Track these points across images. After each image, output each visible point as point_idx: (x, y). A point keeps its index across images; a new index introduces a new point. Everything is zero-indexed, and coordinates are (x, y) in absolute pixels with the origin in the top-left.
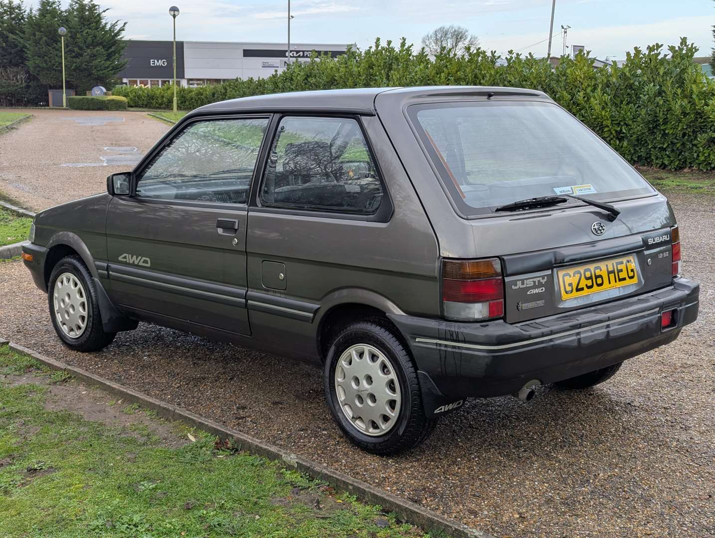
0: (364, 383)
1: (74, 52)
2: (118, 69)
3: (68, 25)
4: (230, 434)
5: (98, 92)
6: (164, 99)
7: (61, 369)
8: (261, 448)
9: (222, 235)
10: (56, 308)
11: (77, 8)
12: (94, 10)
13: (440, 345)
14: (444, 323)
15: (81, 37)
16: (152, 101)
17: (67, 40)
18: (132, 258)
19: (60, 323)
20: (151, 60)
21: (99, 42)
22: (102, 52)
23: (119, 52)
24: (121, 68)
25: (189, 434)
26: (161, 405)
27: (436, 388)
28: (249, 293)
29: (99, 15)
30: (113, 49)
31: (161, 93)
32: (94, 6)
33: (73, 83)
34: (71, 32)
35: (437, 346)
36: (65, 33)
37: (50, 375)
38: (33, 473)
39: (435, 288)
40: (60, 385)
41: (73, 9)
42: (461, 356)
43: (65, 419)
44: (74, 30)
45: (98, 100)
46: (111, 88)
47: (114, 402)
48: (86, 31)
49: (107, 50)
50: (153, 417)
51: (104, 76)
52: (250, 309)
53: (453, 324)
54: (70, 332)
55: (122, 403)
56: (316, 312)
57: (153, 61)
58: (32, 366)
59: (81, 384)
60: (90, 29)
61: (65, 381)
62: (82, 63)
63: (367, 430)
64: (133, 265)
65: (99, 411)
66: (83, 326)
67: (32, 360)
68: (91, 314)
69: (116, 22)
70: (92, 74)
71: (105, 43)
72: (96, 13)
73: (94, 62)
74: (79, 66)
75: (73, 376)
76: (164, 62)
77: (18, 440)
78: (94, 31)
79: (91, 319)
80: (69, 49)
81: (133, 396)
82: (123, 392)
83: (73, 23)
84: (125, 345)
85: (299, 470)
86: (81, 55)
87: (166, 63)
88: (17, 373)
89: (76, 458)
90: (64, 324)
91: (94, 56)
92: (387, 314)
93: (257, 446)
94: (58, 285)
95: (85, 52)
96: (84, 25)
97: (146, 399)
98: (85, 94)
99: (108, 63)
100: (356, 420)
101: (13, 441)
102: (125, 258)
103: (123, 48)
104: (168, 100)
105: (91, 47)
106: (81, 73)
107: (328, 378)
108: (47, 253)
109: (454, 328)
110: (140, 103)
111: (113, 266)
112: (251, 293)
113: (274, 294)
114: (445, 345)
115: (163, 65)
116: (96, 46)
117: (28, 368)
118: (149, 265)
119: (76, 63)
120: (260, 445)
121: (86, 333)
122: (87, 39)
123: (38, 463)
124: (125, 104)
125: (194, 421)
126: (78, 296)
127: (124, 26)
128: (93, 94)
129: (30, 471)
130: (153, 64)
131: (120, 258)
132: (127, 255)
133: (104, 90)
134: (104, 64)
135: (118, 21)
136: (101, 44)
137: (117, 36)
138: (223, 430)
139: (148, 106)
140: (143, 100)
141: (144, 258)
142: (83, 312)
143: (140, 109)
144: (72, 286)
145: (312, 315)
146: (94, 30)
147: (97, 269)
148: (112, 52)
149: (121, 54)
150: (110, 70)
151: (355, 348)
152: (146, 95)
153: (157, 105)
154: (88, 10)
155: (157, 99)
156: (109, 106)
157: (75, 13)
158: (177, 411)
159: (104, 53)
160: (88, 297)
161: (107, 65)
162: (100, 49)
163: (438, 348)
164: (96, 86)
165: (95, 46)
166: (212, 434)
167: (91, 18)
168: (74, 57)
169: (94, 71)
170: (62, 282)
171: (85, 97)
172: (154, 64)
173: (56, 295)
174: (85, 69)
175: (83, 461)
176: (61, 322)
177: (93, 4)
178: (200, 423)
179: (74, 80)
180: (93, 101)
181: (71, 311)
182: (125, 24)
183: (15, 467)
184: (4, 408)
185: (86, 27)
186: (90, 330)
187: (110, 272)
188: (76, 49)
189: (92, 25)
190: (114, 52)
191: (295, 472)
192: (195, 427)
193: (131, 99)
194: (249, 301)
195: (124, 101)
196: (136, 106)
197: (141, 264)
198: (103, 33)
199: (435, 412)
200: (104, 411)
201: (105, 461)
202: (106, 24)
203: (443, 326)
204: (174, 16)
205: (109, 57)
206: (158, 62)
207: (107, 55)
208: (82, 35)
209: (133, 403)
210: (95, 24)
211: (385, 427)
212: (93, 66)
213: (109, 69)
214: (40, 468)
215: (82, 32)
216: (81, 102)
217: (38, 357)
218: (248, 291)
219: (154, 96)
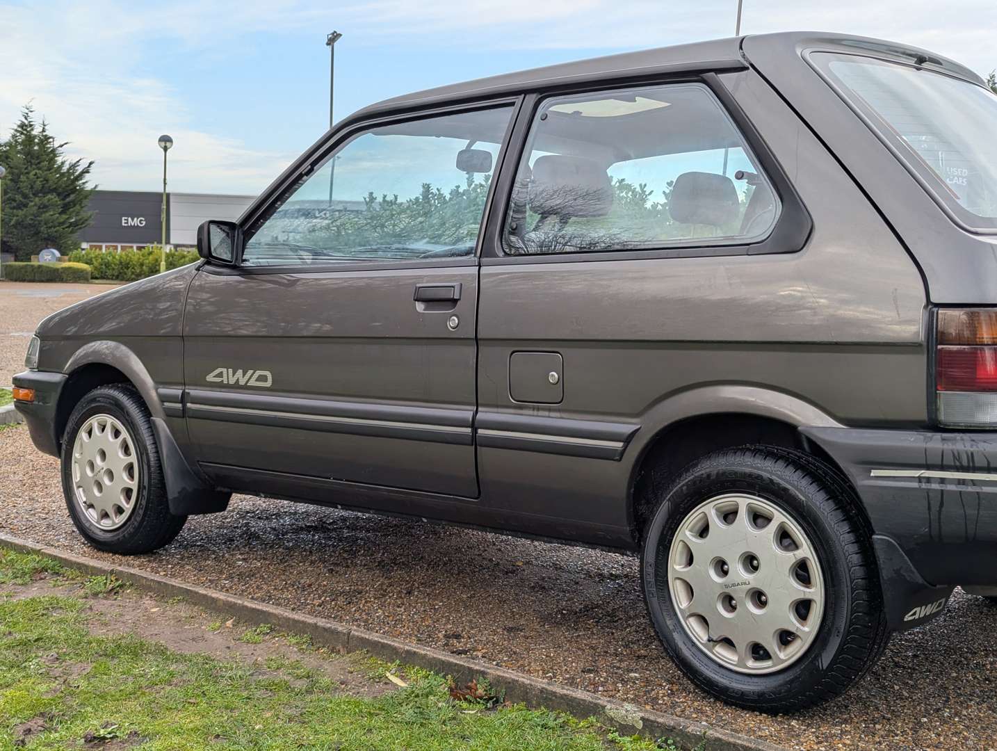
0: (738, 571)
1: (15, 201)
2: (78, 225)
3: (8, 164)
4: (477, 671)
5: (48, 257)
6: (144, 267)
7: (105, 571)
8: (554, 694)
9: (423, 313)
10: (76, 477)
11: (23, 141)
12: (46, 144)
13: (928, 480)
14: (938, 436)
15: (26, 180)
16: (125, 270)
17: (6, 184)
18: (234, 374)
19: (82, 505)
20: (123, 218)
21: (51, 188)
22: (57, 201)
23: (81, 201)
24: (82, 224)
25: (388, 674)
26: (320, 624)
27: (913, 568)
28: (480, 416)
29: (54, 150)
30: (72, 197)
31: (139, 259)
32: (47, 138)
33: (12, 244)
34: (12, 174)
35: (920, 482)
36: (4, 174)
37: (82, 583)
38: (100, 746)
39: (918, 366)
40: (106, 598)
41: (16, 141)
42: (979, 498)
43: (136, 651)
44: (16, 171)
45: (47, 267)
46: (68, 252)
47: (218, 624)
48: (34, 172)
49: (63, 199)
50: (304, 647)
51: (58, 235)
52: (481, 446)
53: (958, 436)
54: (102, 520)
55: (233, 625)
56: (628, 439)
57: (125, 220)
58: (44, 569)
59: (146, 595)
60: (39, 169)
61: (113, 591)
62: (26, 217)
63: (741, 663)
64: (236, 387)
65: (193, 639)
66: (128, 507)
67: (45, 560)
68: (146, 484)
69: (78, 162)
70: (39, 232)
71: (60, 190)
72: (50, 147)
73: (43, 215)
74: (22, 221)
75: (128, 584)
76: (141, 220)
77: (53, 685)
78: (46, 173)
79: (145, 493)
80: (7, 196)
81: (258, 610)
82: (235, 604)
83: (15, 161)
84: (195, 545)
85: (647, 735)
86: (26, 206)
87: (144, 223)
88: (19, 581)
89: (182, 715)
90: (91, 506)
91: (44, 208)
92: (799, 428)
93: (542, 691)
94: (81, 439)
95: (32, 201)
96: (32, 164)
97: (286, 614)
98: (29, 260)
99: (65, 216)
100: (714, 646)
101: (43, 688)
102: (220, 375)
103: (86, 197)
104: (150, 268)
105: (40, 195)
106: (23, 230)
107: (653, 566)
108: (62, 384)
109: (962, 445)
110: (109, 273)
111: (194, 392)
112: (485, 415)
113: (535, 413)
114: (941, 478)
115: (139, 224)
116: (48, 193)
117: (38, 573)
118: (269, 384)
119: (17, 216)
120: (550, 688)
121: (133, 519)
122: (35, 182)
123: (106, 727)
124: (87, 273)
125: (395, 649)
126: (121, 454)
127: (89, 166)
128: (40, 260)
129: (90, 741)
130: (125, 223)
131: (210, 378)
132: (224, 370)
133: (57, 254)
134: (58, 218)
135: (80, 160)
136: (54, 190)
137: (78, 181)
138: (462, 663)
139: (120, 277)
140: (114, 269)
141: (259, 373)
142: (128, 481)
143: (108, 282)
144: (110, 438)
145: (620, 445)
146: (46, 170)
147: (163, 401)
148: (69, 203)
149: (83, 205)
150: (66, 228)
151: (716, 502)
152: (118, 262)
153: (133, 276)
154: (38, 144)
155: (133, 268)
156: (64, 276)
157: (19, 148)
158: (356, 634)
159: (59, 202)
160: (142, 454)
161: (62, 220)
162: (53, 197)
163: (924, 486)
164: (44, 249)
165: (45, 194)
166: (437, 673)
167: (42, 155)
168: (14, 208)
169: (42, 229)
170: (90, 433)
171: (29, 263)
172: (127, 223)
173: (76, 455)
174: (30, 224)
175: (198, 722)
176: (85, 502)
177: (46, 136)
178: (408, 652)
179: (14, 240)
180: (40, 270)
181: (106, 481)
182: (91, 163)
183: (57, 735)
184: (10, 633)
185: (34, 166)
186: (141, 512)
187: (189, 405)
188: (19, 197)
189: (42, 164)
190: (74, 203)
191: (640, 739)
192: (398, 662)
193: (96, 268)
194: (480, 431)
195: (85, 270)
196: (102, 278)
197: (252, 383)
198: (58, 176)
199: (905, 620)
200: (203, 639)
201: (243, 720)
202: (63, 163)
203: (935, 443)
204: (166, 149)
205: (65, 208)
206: (133, 220)
207: (62, 206)
208: (28, 178)
209: (257, 625)
210: (47, 163)
211: (787, 656)
212: (41, 221)
213: (64, 226)
214: (111, 736)
215: (28, 173)
216: (23, 271)
217: (54, 554)
218: (477, 412)
219: (128, 264)
